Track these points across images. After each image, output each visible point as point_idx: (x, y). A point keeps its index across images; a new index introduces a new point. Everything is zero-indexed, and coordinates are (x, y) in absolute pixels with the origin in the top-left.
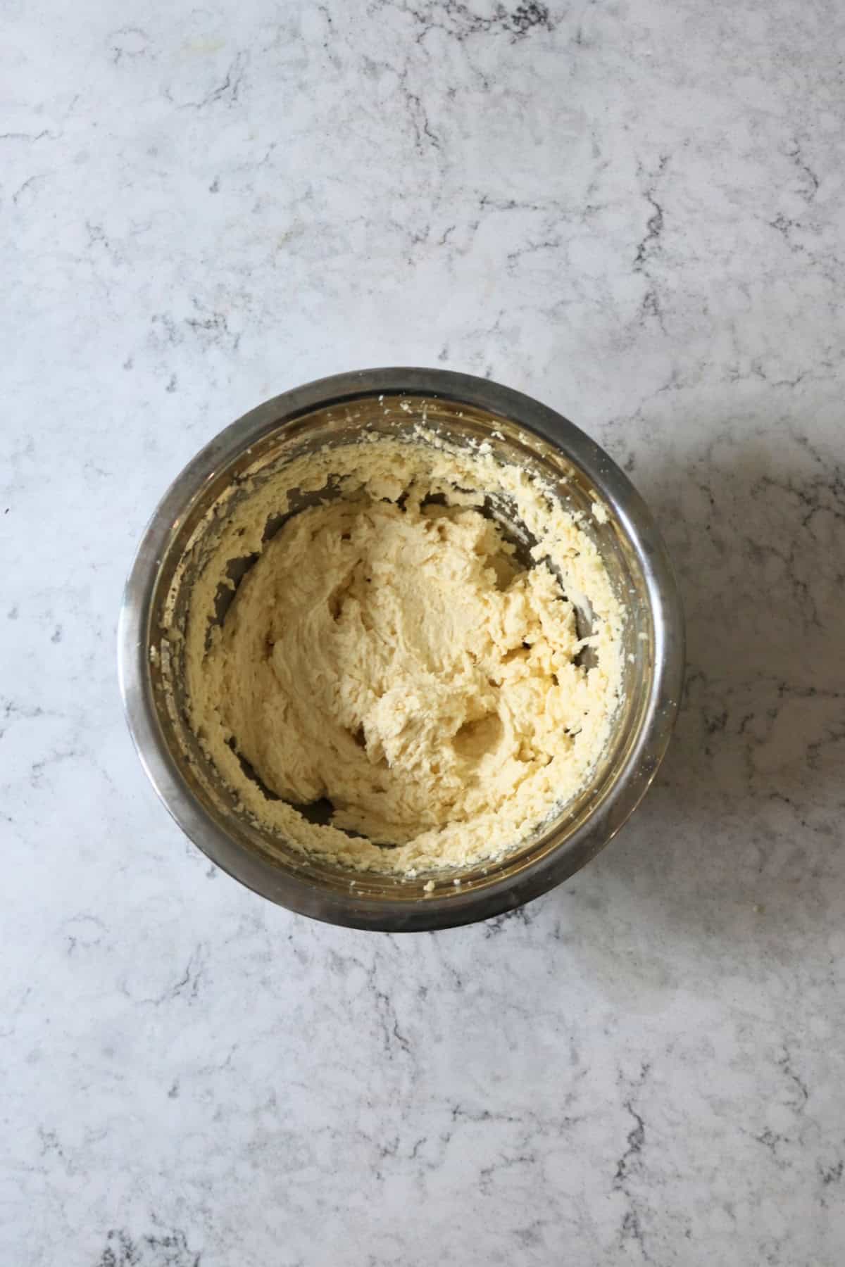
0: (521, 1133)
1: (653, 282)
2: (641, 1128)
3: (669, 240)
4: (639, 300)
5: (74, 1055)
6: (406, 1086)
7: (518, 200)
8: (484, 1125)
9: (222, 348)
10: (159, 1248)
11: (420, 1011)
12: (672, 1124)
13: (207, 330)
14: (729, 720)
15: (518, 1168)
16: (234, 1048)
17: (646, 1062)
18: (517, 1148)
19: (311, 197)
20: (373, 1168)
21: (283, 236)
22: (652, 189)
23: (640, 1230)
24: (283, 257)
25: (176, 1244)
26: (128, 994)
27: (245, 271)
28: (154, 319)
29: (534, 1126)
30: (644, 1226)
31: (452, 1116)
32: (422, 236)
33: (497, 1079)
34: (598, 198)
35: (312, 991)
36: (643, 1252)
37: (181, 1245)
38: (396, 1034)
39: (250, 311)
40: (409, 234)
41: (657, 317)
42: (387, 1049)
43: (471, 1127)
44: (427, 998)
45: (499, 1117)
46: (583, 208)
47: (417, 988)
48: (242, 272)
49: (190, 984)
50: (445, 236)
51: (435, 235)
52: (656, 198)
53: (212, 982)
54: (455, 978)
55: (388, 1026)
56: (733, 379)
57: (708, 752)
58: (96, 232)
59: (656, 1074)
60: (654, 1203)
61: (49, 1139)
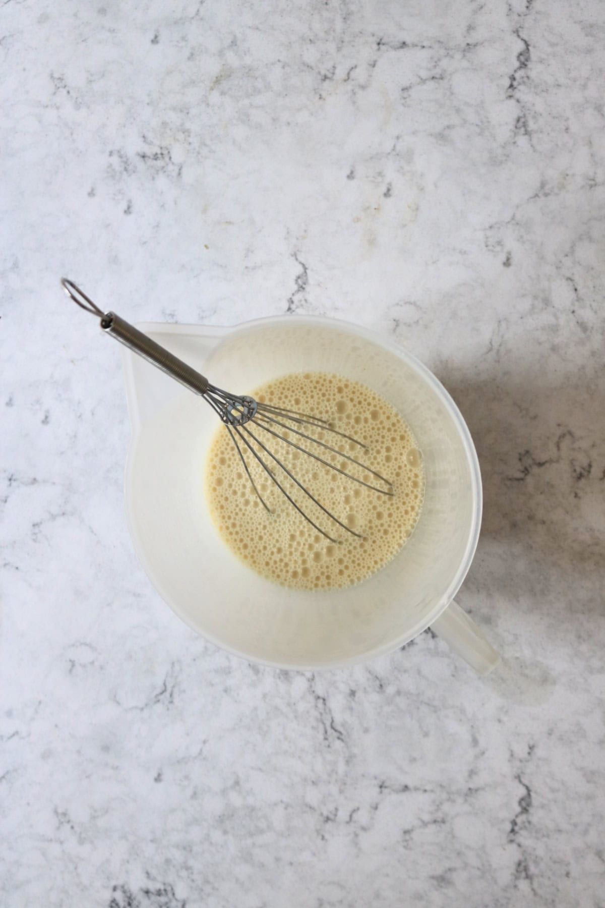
0: (434, 802)
1: (523, 107)
2: (529, 795)
3: (535, 70)
4: (512, 123)
5: (79, 752)
6: (341, 768)
7: (408, 41)
8: (404, 797)
9: (168, 176)
10: (153, 898)
11: (351, 709)
12: (553, 790)
13: (154, 162)
14: (593, 470)
15: (432, 828)
16: (205, 742)
17: (531, 743)
18: (431, 813)
19: (236, 45)
20: (318, 832)
21: (214, 79)
22: (520, 27)
23: (530, 873)
24: (215, 98)
25: (167, 894)
26: (118, 703)
27: (184, 110)
28: (111, 154)
29: (444, 796)
30: (533, 869)
31: (378, 790)
32: (329, 75)
33: (413, 760)
34: (475, 37)
35: (265, 696)
36: (533, 890)
37: (170, 895)
38: (332, 727)
39: (190, 144)
40: (319, 73)
41: (527, 137)
42: (326, 739)
43: (395, 797)
44: (356, 699)
45: (416, 789)
46: (463, 45)
47: (348, 691)
48: (181, 111)
49: (167, 694)
50: (349, 74)
51: (341, 73)
52: (524, 35)
53: (184, 691)
54: (378, 683)
55: (325, 722)
56: (591, 186)
57: (576, 496)
58: (59, 82)
59: (540, 752)
60: (540, 852)
61: (63, 817)
